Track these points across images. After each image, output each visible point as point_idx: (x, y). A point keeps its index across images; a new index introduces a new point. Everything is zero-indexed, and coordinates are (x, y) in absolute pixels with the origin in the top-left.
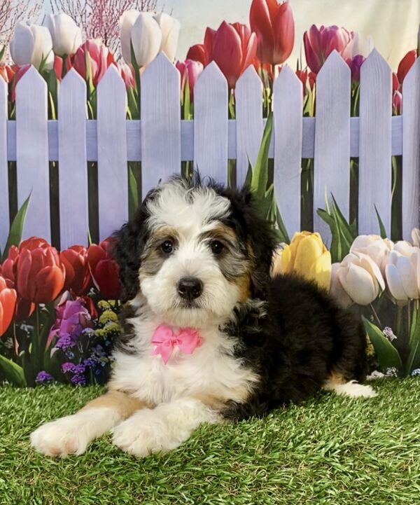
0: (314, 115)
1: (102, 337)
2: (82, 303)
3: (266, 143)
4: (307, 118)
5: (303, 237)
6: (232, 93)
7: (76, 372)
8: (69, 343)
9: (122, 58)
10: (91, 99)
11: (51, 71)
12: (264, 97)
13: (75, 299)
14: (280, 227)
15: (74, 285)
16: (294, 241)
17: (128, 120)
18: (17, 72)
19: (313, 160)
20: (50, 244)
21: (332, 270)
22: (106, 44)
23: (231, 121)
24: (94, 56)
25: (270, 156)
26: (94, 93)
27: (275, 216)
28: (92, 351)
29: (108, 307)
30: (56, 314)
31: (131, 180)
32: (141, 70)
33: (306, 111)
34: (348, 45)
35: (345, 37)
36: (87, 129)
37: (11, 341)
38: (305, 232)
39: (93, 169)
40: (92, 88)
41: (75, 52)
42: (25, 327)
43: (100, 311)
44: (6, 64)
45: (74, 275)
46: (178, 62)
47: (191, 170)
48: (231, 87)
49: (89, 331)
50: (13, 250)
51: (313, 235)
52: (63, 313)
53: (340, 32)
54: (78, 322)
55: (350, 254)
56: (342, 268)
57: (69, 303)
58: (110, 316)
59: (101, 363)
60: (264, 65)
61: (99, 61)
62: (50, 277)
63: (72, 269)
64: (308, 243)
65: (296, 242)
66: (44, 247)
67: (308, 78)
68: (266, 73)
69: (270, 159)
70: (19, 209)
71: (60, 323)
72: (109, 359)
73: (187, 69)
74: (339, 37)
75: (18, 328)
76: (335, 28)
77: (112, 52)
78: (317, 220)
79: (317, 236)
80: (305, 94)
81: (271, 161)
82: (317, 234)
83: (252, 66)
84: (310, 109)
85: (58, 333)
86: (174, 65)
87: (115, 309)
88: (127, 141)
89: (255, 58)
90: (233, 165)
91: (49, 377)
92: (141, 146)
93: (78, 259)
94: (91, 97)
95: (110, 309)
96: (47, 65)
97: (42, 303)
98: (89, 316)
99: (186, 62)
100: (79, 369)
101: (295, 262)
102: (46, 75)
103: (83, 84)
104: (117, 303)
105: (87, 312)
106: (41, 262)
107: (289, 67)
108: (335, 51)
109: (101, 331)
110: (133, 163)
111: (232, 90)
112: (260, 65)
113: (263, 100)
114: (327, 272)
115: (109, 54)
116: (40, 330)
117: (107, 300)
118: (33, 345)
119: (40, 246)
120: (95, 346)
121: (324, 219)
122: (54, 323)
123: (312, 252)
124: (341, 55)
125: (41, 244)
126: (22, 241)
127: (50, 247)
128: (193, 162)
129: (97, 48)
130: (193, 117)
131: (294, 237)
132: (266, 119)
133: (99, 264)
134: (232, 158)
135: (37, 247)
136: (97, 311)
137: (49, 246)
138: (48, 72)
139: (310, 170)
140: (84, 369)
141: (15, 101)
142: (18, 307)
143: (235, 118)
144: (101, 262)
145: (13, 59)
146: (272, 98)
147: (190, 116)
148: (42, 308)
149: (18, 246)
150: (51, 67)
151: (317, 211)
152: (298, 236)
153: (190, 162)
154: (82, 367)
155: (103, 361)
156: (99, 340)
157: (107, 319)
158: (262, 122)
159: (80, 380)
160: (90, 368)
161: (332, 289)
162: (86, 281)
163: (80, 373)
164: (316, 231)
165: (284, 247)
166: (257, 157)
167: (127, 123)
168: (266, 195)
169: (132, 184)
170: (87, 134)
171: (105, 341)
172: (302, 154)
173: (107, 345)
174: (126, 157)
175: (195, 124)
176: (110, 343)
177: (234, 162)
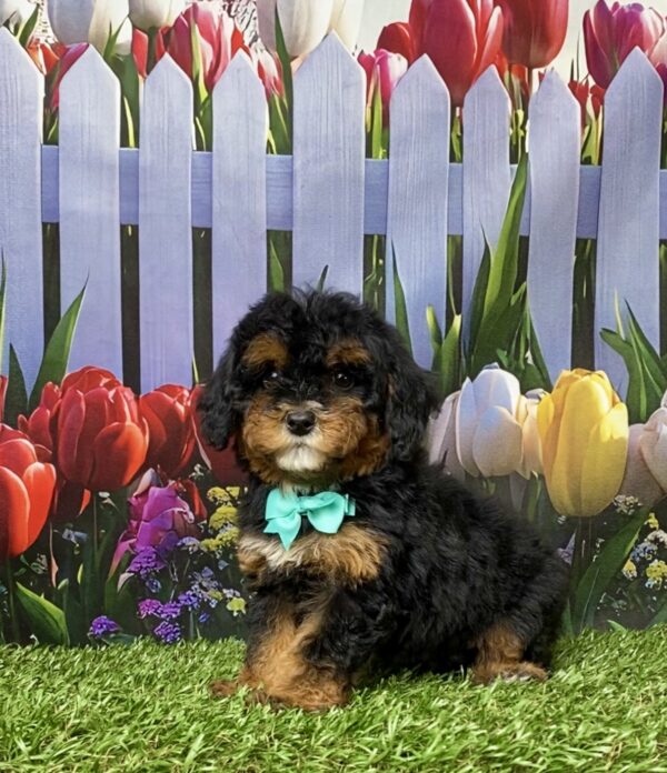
0: (600, 163)
1: (213, 552)
2: (177, 493)
3: (516, 208)
4: (587, 167)
5: (576, 379)
6: (458, 114)
7: (163, 616)
8: (153, 564)
9: (259, 40)
10: (201, 113)
11: (127, 56)
12: (512, 126)
13: (166, 484)
14: (534, 359)
15: (164, 458)
16: (558, 387)
17: (270, 155)
18: (62, 57)
19: (595, 242)
20: (121, 382)
21: (629, 439)
22: (229, 11)
23: (453, 164)
24: (207, 34)
25: (522, 232)
26: (208, 102)
27: (526, 340)
28: (194, 579)
29: (225, 499)
30: (128, 512)
31: (272, 265)
32: (295, 65)
33: (585, 155)
34: (661, 40)
35: (654, 24)
36: (193, 167)
37: (44, 561)
38: (579, 369)
39: (203, 242)
40: (204, 94)
41: (171, 23)
42: (71, 535)
43: (212, 507)
44: (42, 41)
45: (165, 439)
46: (362, 52)
47: (381, 254)
48: (457, 103)
49: (190, 542)
50: (50, 390)
51: (594, 376)
52: (142, 510)
53: (647, 17)
54: (170, 526)
55: (662, 408)
56: (648, 433)
57: (155, 491)
58: (228, 516)
59: (209, 601)
60: (514, 67)
61: (216, 44)
62: (120, 442)
63: (162, 428)
64: (586, 389)
65: (563, 388)
66: (109, 386)
67: (590, 95)
68: (516, 82)
69: (521, 237)
70: (62, 315)
71: (137, 527)
72: (224, 595)
73: (378, 67)
74: (644, 26)
75: (57, 537)
76: (638, 7)
77: (241, 28)
78: (601, 348)
79: (599, 376)
80: (584, 125)
81: (525, 241)
82: (601, 372)
83: (493, 68)
84: (593, 152)
85: (132, 546)
86: (355, 59)
87: (239, 502)
88: (267, 192)
89: (498, 53)
90: (456, 245)
91: (111, 626)
92: (292, 204)
93: (173, 411)
94: (203, 111)
95: (229, 504)
96: (120, 46)
97: (103, 491)
98: (191, 514)
99: (375, 52)
100: (170, 611)
101: (562, 422)
102: (117, 65)
103: (186, 86)
104: (242, 492)
105: (187, 508)
106: (103, 414)
107: (557, 74)
108: (637, 48)
109: (211, 543)
110: (277, 232)
111: (458, 109)
112: (506, 66)
113: (511, 132)
114: (622, 439)
115: (236, 30)
116: (99, 542)
117: (224, 488)
118: (84, 568)
119: (101, 385)
120: (200, 570)
121: (614, 347)
122: (127, 528)
123: (593, 405)
124: (649, 57)
125: (105, 380)
126: (66, 375)
127: (122, 387)
128: (385, 236)
129: (212, 18)
130: (387, 155)
131: (558, 381)
132: (516, 166)
135: (98, 386)
136: (207, 506)
137: (119, 384)
138: (121, 59)
139: (589, 259)
140: (179, 611)
141: (57, 109)
142: (59, 498)
143: (461, 161)
145: (54, 32)
146: (527, 127)
147: (381, 152)
148: (104, 499)
149: (59, 385)
150: (126, 51)
151: (601, 334)
152: (567, 378)
153: (379, 236)
154: (176, 607)
155: (213, 598)
156: (207, 559)
157: (223, 521)
158: (509, 172)
159: (171, 632)
160: (190, 609)
161: (629, 471)
162: (187, 449)
163: (171, 618)
164: (599, 369)
165: (542, 396)
166: (499, 232)
167: (267, 159)
168: (513, 302)
169: (273, 274)
170: (192, 177)
171: (218, 560)
172: (577, 231)
173: (221, 568)
174: (265, 222)
175: (391, 166)
176: (227, 564)
177: (459, 240)
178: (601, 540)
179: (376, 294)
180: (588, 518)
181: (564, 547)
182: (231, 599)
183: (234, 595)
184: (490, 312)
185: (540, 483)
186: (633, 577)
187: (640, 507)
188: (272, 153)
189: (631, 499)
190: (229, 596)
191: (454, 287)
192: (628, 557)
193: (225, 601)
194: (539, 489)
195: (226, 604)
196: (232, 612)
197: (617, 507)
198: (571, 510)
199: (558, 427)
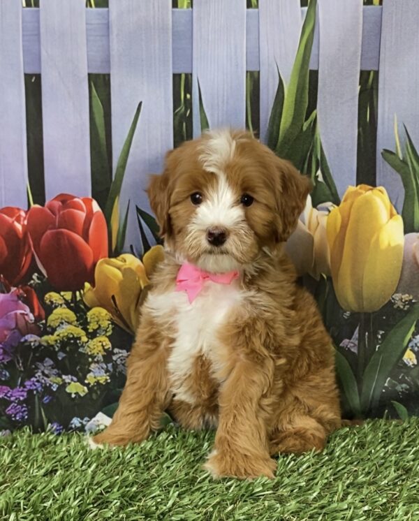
0: (381, 3)
1: (52, 346)
2: (19, 297)
3: (306, 46)
4: (369, 7)
7: (12, 399)
13: (8, 291)
14: (324, 177)
16: (345, 201)
17: (89, 8)
19: (377, 73)
21: (405, 246)
23: (250, 10)
25: (312, 67)
27: (317, 161)
28: (37, 368)
29: (60, 302)
31: (93, 99)
36: (23, 22)
38: (363, 185)
39: (33, 86)
43: (49, 309)
45: (6, 253)
47: (188, 89)
49: (31, 338)
51: (376, 191)
54: (14, 326)
58: (64, 316)
59: (51, 385)
63: (4, 244)
64: (368, 203)
65: (349, 201)
69: (310, 71)
72: (63, 380)
78: (382, 167)
79: (380, 191)
81: (314, 75)
82: (382, 188)
87: (72, 305)
88: (87, 40)
90: (254, 80)
92: (109, 51)
93: (12, 229)
95: (64, 306)
98: (31, 316)
100: (18, 395)
101: (347, 232)
104: (74, 296)
105: (28, 310)
109: (50, 339)
110: (97, 76)
114: (397, 247)
117: (59, 293)
120: (42, 360)
121: (394, 166)
123: (373, 217)
128: (191, 74)
130: (191, 5)
131: (346, 193)
132: (306, 9)
133: (44, 236)
134: (251, 69)
136: (44, 309)
139: (372, 88)
140: (25, 394)
143: (257, 6)
144: (49, 232)
147: (186, 3)
151: (382, 154)
152: (352, 192)
153: (187, 75)
154: (22, 391)
155: (54, 383)
156: (48, 352)
157: (59, 321)
158: (300, 13)
159: (20, 412)
160: (35, 392)
161: (405, 273)
162: (25, 262)
163: (20, 400)
164: (380, 185)
165: (331, 209)
166: (292, 67)
167: (87, 12)
168: (305, 128)
169: (95, 110)
170: (23, 31)
171: (57, 353)
172: (361, 64)
173: (60, 358)
174: (86, 67)
175: (195, 15)
176: (64, 355)
177: (256, 75)
178: (381, 332)
179: (184, 124)
180: (370, 314)
181: (350, 339)
182: (69, 383)
183: (72, 380)
184: (285, 138)
185: (328, 283)
186: (414, 365)
187: (414, 303)
188: (91, 6)
189: (406, 297)
190: (67, 381)
191: (252, 117)
192: (407, 347)
193: (64, 385)
194: (327, 290)
195: (65, 387)
196: (70, 394)
197: (394, 304)
198: (354, 307)
199: (345, 235)
